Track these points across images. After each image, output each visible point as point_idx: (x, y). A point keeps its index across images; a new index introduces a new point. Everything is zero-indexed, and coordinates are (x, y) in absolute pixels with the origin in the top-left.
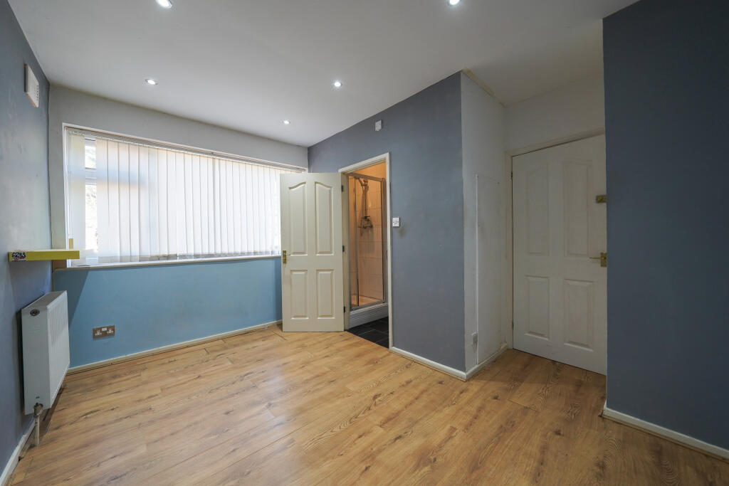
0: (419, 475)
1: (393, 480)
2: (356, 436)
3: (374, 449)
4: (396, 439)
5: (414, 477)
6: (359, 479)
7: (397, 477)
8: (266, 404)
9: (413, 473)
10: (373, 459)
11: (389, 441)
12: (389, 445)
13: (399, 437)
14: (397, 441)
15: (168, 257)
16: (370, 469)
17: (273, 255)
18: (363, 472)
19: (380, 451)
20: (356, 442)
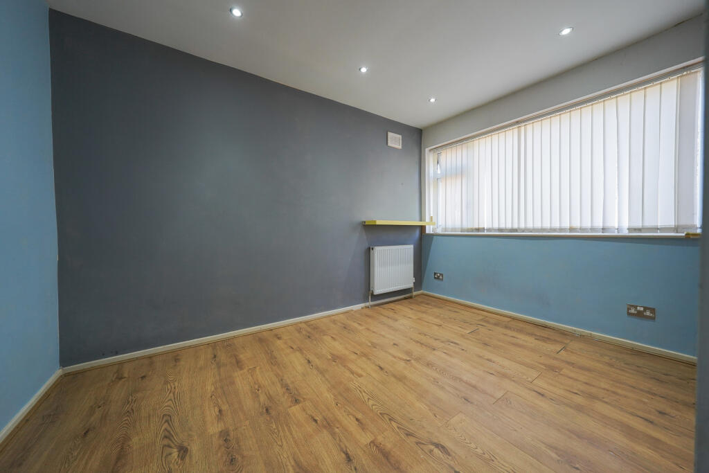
0: (288, 463)
1: (293, 438)
2: (360, 416)
3: (337, 430)
4: (347, 454)
5: (288, 457)
6: (307, 414)
7: (295, 442)
8: (408, 359)
9: (293, 458)
10: (325, 427)
11: (346, 447)
12: (340, 446)
13: (349, 459)
14: (344, 455)
15: (478, 230)
16: (314, 423)
17: (620, 234)
18: (313, 417)
19: (333, 434)
20: (350, 416)
